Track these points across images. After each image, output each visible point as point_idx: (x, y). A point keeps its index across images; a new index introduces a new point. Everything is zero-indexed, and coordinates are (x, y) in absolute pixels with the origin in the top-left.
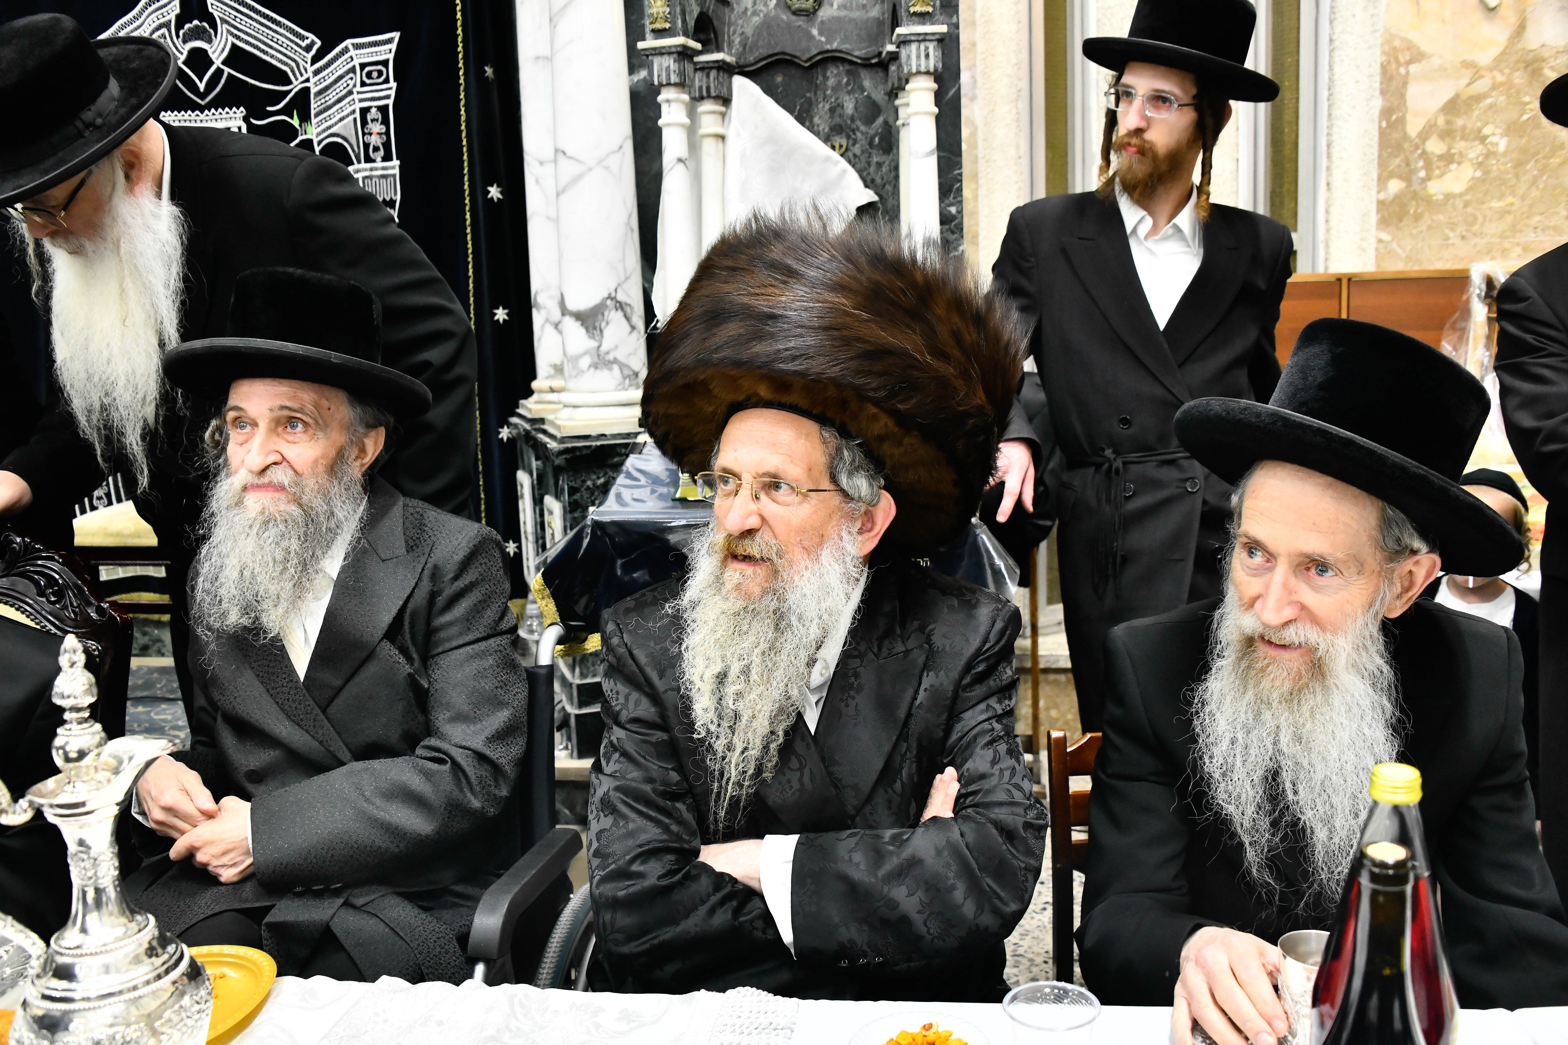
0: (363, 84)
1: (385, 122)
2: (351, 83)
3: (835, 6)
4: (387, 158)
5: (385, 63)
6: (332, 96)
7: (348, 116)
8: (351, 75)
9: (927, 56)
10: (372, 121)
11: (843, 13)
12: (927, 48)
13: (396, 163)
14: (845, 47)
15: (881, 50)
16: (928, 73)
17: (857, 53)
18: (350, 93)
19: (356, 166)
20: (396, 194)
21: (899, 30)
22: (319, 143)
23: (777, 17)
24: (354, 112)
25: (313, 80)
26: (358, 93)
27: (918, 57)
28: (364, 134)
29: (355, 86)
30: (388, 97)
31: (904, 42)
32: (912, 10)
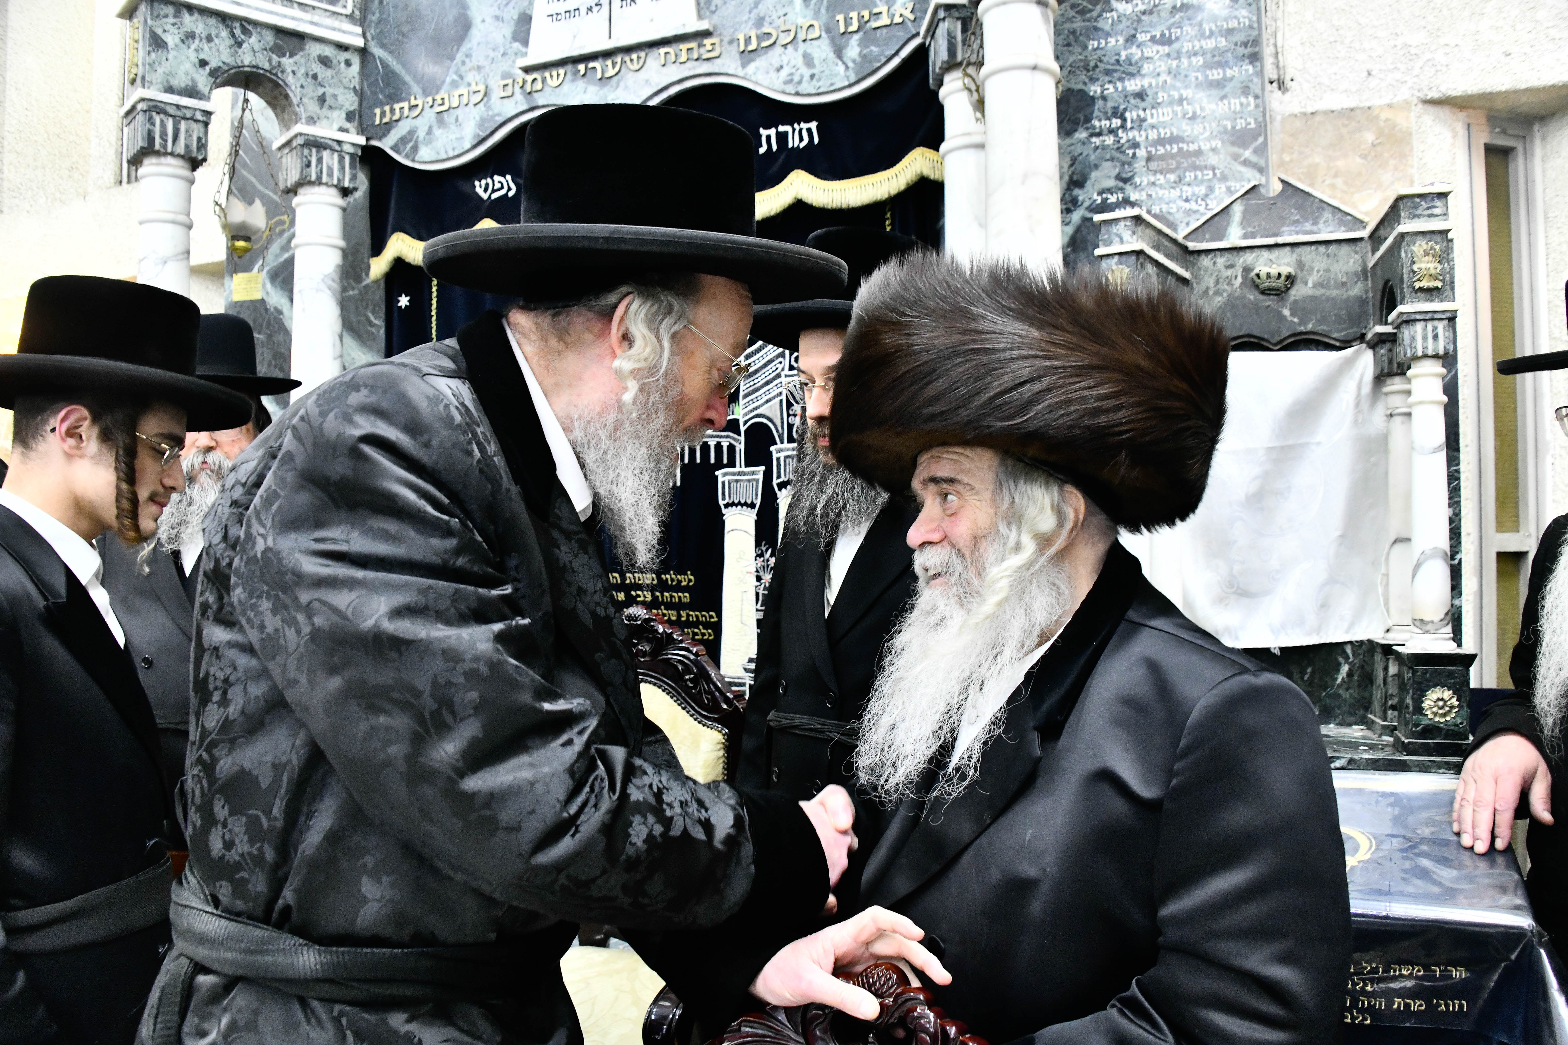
0: (791, 368)
2: (780, 367)
3: (1310, 284)
6: (761, 379)
7: (774, 398)
8: (780, 359)
9: (1436, 337)
11: (1319, 292)
12: (1435, 328)
14: (1321, 328)
15: (1364, 331)
16: (1436, 356)
17: (1335, 335)
18: (779, 376)
19: (779, 446)
21: (1400, 309)
22: (745, 423)
23: (1243, 297)
24: (781, 393)
26: (786, 376)
27: (1425, 338)
28: (789, 415)
29: (783, 369)
31: (1408, 321)
32: (1417, 285)
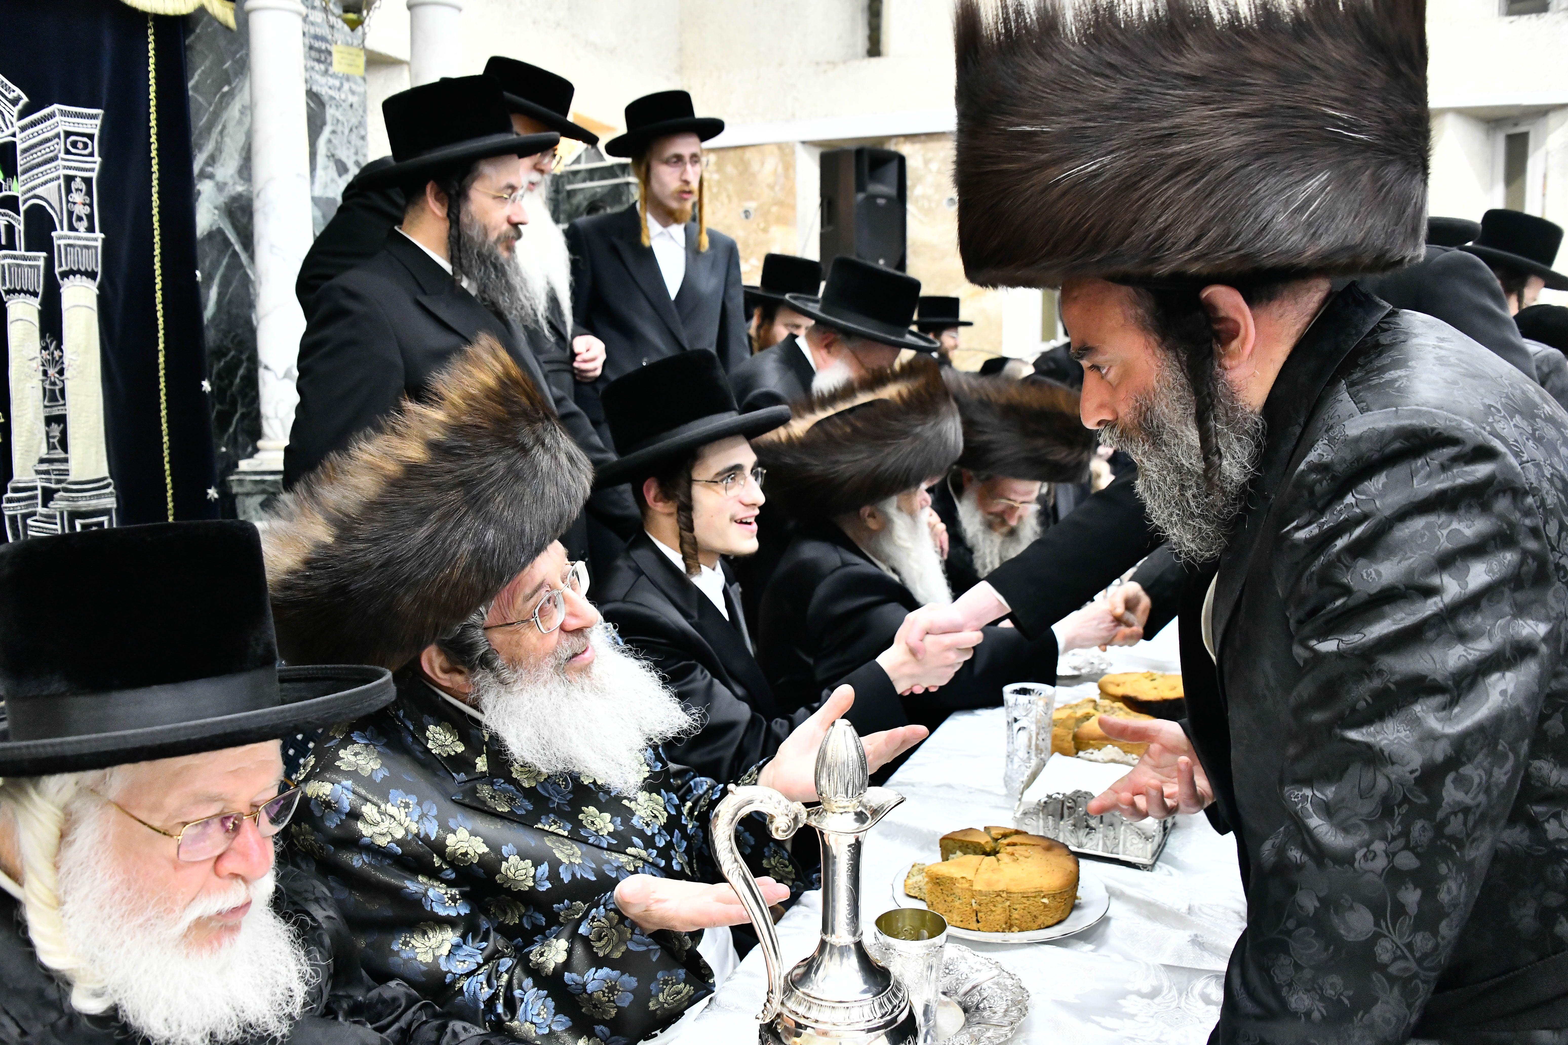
0: (68, 152)
1: (89, 193)
2: (57, 148)
4: (91, 229)
5: (91, 137)
6: (39, 156)
7: (52, 180)
8: (57, 140)
10: (77, 190)
13: (99, 235)
18: (55, 158)
19: (60, 232)
20: (97, 266)
22: (25, 201)
24: (58, 178)
25: (19, 136)
26: (63, 160)
28: (68, 202)
29: (59, 152)
30: (92, 170)
